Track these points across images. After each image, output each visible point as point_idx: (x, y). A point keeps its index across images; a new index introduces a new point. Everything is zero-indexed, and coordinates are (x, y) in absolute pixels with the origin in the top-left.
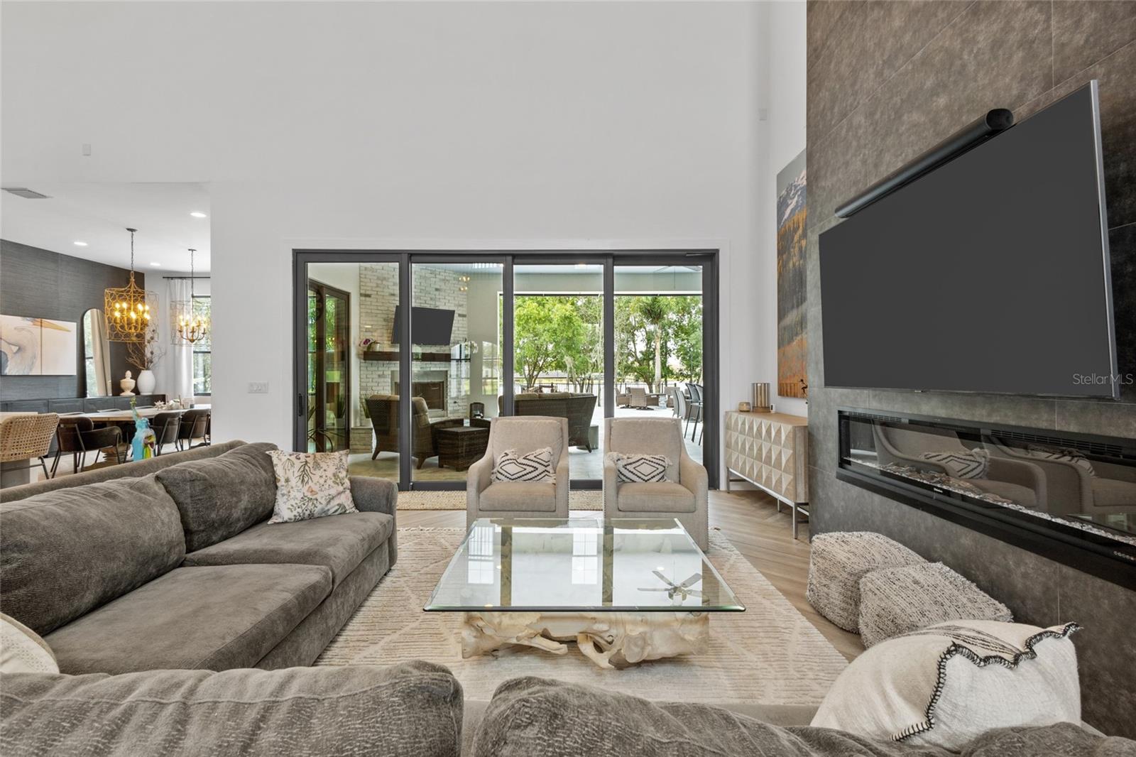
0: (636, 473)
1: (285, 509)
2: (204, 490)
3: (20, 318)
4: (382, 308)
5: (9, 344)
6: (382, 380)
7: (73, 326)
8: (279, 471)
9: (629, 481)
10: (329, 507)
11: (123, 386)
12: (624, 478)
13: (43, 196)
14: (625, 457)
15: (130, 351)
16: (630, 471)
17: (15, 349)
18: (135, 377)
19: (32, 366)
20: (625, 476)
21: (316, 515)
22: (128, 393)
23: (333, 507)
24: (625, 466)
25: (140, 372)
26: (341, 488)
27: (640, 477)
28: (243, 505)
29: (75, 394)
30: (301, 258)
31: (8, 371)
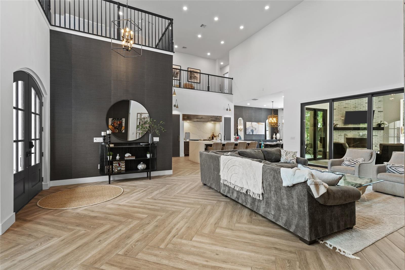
0: (396, 170)
1: (282, 160)
2: (268, 153)
3: (255, 123)
4: (341, 113)
6: (340, 137)
8: (282, 153)
9: (392, 172)
10: (290, 161)
11: (273, 137)
12: (390, 171)
13: (257, 99)
14: (392, 164)
15: (275, 129)
16: (392, 169)
17: (255, 129)
18: (276, 135)
20: (390, 170)
21: (288, 162)
22: (274, 139)
23: (291, 161)
24: (390, 167)
25: (277, 134)
26: (293, 158)
27: (397, 172)
28: (274, 157)
29: (264, 139)
30: (303, 105)
31: (254, 134)
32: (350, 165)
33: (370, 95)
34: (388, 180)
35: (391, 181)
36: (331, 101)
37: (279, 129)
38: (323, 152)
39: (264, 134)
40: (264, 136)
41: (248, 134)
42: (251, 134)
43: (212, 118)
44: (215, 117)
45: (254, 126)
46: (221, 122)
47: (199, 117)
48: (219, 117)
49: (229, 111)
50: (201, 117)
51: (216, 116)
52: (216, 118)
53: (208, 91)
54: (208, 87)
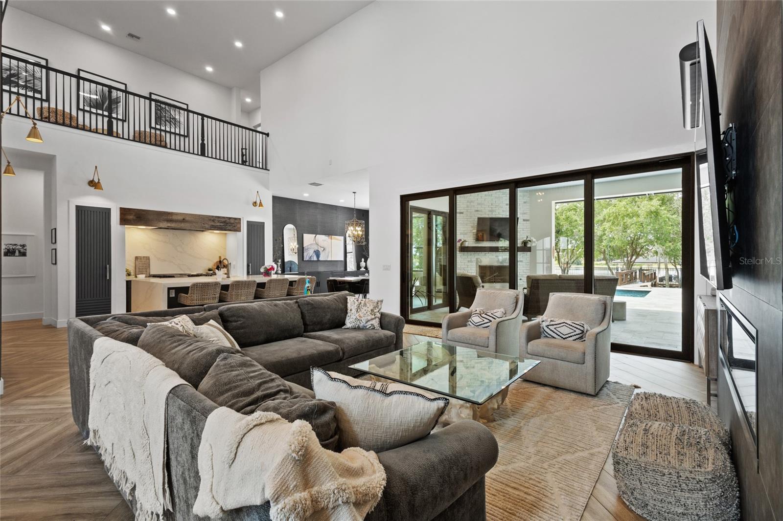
0: (556, 332)
1: (349, 323)
2: (312, 308)
3: (324, 236)
5: (321, 247)
6: (470, 264)
7: (342, 238)
8: (349, 305)
9: (550, 336)
10: (366, 325)
12: (547, 334)
13: (321, 185)
14: (549, 320)
15: (364, 249)
16: (551, 330)
19: (328, 257)
20: (547, 333)
21: (361, 328)
22: (363, 269)
23: (369, 325)
24: (547, 326)
25: (367, 259)
26: (373, 317)
27: (559, 335)
28: (328, 317)
29: (342, 269)
30: (405, 199)
31: (321, 259)
32: (482, 324)
33: (513, 185)
34: (546, 356)
35: (551, 357)
36: (452, 192)
38: (444, 292)
39: (342, 259)
40: (343, 263)
41: (308, 261)
42: (315, 259)
43: (213, 221)
44: (224, 220)
45: (321, 244)
46: (240, 231)
47: (174, 217)
48: (232, 221)
49: (259, 206)
50: (181, 218)
51: (224, 217)
52: (224, 222)
53: (203, 154)
54: (203, 145)
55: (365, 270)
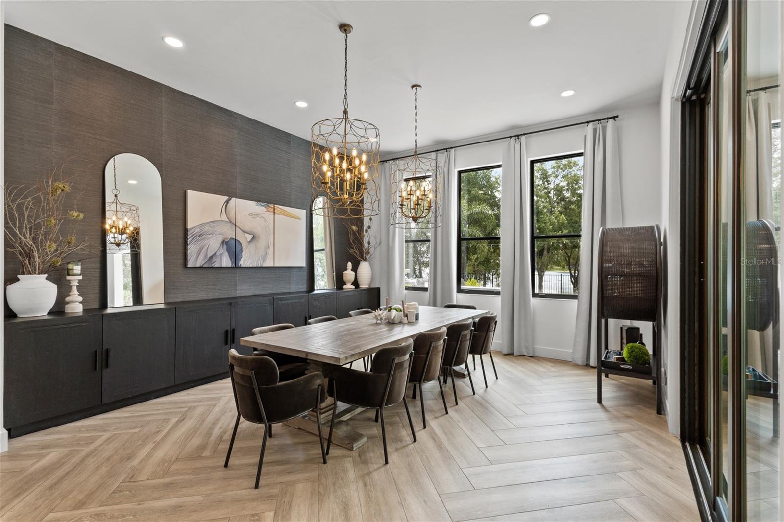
3: (253, 203)
5: (244, 231)
7: (302, 213)
11: (345, 278)
15: (351, 241)
17: (249, 237)
18: (355, 269)
19: (264, 258)
22: (349, 287)
25: (359, 264)
29: (303, 287)
31: (243, 263)
37: (369, 243)
39: (302, 263)
40: (305, 275)
41: (201, 268)
42: (226, 261)
45: (244, 221)
55: (354, 287)
